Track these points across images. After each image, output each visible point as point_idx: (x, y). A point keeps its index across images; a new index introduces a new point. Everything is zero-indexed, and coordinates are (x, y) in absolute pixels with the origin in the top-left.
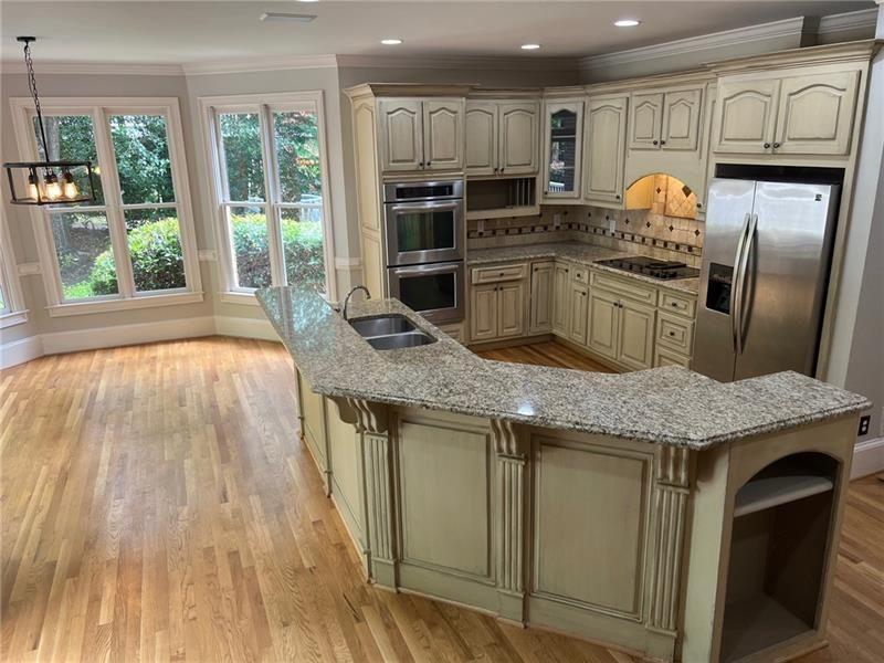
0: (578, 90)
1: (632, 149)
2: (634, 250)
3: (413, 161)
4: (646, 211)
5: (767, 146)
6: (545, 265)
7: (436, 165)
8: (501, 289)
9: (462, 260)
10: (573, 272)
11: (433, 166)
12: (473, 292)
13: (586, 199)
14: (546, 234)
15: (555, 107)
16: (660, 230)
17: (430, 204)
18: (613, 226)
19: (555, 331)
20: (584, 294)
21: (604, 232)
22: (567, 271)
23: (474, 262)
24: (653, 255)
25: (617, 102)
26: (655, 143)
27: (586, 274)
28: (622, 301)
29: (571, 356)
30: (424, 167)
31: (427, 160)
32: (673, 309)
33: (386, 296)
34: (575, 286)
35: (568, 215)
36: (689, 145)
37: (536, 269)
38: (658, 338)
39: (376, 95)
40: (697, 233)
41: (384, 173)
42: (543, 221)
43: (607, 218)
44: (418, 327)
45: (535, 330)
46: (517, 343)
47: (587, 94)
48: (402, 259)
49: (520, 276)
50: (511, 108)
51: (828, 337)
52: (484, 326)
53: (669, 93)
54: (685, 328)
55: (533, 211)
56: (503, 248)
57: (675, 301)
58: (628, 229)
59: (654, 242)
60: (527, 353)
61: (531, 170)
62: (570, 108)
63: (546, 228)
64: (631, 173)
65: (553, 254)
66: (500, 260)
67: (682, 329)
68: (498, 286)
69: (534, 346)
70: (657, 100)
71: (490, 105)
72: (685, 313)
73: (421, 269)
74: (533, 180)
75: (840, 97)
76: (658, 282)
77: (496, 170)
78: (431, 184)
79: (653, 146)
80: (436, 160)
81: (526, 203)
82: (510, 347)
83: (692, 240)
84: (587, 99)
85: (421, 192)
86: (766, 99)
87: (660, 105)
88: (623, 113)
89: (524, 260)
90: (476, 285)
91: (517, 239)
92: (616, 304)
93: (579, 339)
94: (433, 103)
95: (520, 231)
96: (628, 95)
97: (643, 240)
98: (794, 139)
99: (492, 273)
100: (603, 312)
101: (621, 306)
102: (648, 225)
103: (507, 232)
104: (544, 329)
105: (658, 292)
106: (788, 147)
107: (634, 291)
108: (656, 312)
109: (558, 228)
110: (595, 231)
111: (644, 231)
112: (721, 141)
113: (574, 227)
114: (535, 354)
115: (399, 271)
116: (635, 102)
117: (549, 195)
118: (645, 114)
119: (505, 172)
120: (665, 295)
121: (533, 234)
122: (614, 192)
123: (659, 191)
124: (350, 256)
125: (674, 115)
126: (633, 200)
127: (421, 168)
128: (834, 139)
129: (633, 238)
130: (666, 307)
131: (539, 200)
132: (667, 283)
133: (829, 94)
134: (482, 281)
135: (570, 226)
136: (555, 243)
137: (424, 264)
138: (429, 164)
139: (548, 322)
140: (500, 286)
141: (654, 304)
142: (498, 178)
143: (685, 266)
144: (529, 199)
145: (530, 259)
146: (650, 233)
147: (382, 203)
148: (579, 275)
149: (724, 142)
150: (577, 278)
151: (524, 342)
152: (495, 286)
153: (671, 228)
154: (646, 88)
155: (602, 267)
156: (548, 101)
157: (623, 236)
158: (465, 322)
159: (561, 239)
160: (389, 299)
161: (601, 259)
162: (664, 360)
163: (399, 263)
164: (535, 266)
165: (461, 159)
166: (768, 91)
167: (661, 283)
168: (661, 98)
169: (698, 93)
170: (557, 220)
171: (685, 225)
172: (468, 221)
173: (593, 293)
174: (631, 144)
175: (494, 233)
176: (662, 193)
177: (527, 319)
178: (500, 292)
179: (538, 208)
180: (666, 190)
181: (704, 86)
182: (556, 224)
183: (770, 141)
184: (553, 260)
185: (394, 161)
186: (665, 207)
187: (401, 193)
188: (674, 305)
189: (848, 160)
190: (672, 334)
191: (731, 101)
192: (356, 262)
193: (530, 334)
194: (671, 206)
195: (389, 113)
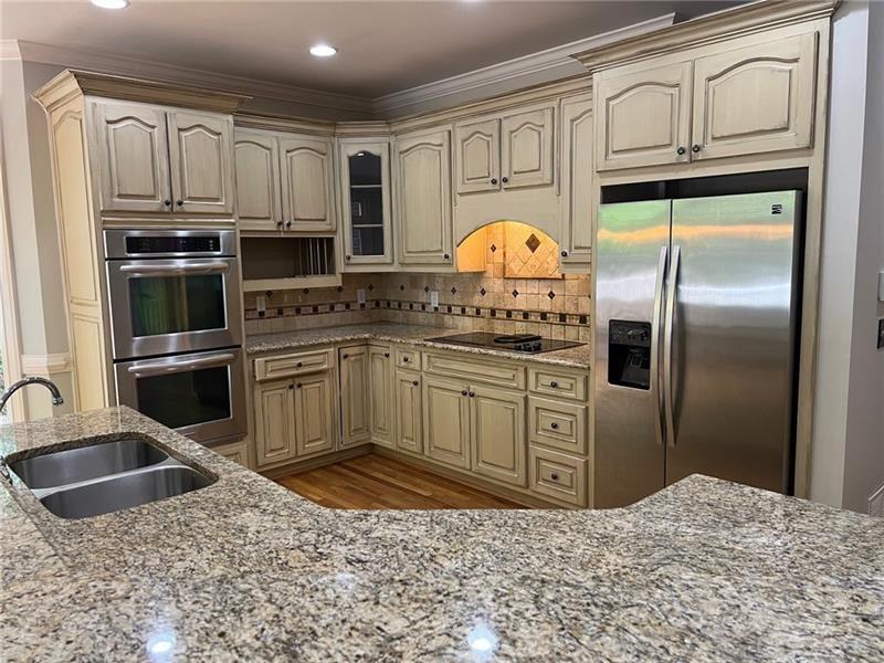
0: (380, 127)
1: (461, 194)
2: (467, 325)
3: (153, 197)
4: (479, 275)
5: (681, 151)
6: (356, 350)
7: (189, 206)
8: (300, 386)
9: (240, 346)
10: (397, 356)
11: (186, 208)
12: (258, 394)
13: (402, 264)
14: (349, 314)
15: (353, 146)
16: (500, 297)
17: (180, 264)
18: (435, 300)
19: (375, 439)
20: (416, 383)
21: (423, 307)
22: (387, 355)
23: (257, 348)
24: (492, 328)
25: (437, 136)
26: (494, 182)
27: (417, 356)
28: (473, 388)
29: (404, 471)
30: (172, 207)
31: (177, 198)
32: (553, 391)
33: (113, 403)
34: (402, 374)
35: (374, 290)
36: (542, 179)
37: (346, 357)
38: (532, 436)
39: (86, 92)
40: (551, 295)
41: (104, 213)
42: (344, 297)
43: (427, 289)
44: (173, 454)
45: (349, 441)
46: (323, 462)
47: (392, 133)
48: (142, 346)
49: (325, 367)
50: (296, 144)
51: (809, 405)
52: (277, 443)
53: (505, 118)
54: (575, 416)
55: (333, 281)
56: (295, 332)
57: (555, 380)
58: (456, 300)
59: (493, 312)
60: (340, 474)
61: (328, 228)
62: (374, 150)
63: (348, 306)
64: (461, 227)
65: (367, 336)
66: (295, 344)
67: (569, 419)
68: (294, 382)
69: (349, 464)
70: (492, 129)
71: (267, 138)
72: (572, 395)
73: (171, 361)
74: (330, 241)
75: (790, 71)
76: (525, 356)
77: (280, 224)
78: (181, 234)
79: (490, 186)
80: (190, 198)
81: (323, 273)
82: (314, 470)
83: (546, 305)
84: (392, 139)
85: (168, 245)
86: (671, 91)
87: (496, 135)
88: (445, 150)
89: (329, 344)
90: (262, 382)
91: (313, 321)
92: (464, 394)
93: (414, 446)
94: (182, 117)
95: (315, 310)
96: (450, 127)
97: (478, 312)
98: (723, 138)
99: (285, 365)
100: (446, 407)
101: (472, 395)
102: (483, 292)
103: (298, 311)
104: (359, 439)
105: (526, 370)
106: (713, 149)
107: (491, 373)
108: (526, 399)
109: (363, 305)
110: (411, 306)
111: (477, 300)
112: (607, 155)
113: (382, 304)
114: (353, 475)
115: (136, 366)
116: (460, 134)
117: (352, 261)
118: (477, 145)
119: (292, 228)
120: (537, 374)
121: (332, 315)
122: (441, 251)
123: (494, 248)
124: (49, 352)
125: (518, 144)
126: (465, 261)
127: (166, 209)
128: (786, 129)
129: (463, 311)
130: (540, 389)
131: (341, 267)
132: (539, 357)
133: (773, 70)
134: (270, 376)
135: (378, 304)
136: (362, 324)
137: (175, 353)
138: (180, 203)
139: (365, 428)
140: (297, 381)
141: (522, 387)
142: (282, 235)
143: (539, 338)
144: (327, 267)
145: (336, 343)
146: (487, 302)
147: (102, 260)
148: (406, 360)
149: (611, 156)
150: (403, 364)
151: (334, 459)
152: (290, 382)
153: (515, 293)
154: (474, 115)
155: (439, 345)
156: (343, 140)
157: (450, 310)
158: (248, 441)
159: (368, 320)
160: (119, 408)
161: (434, 336)
162: (544, 464)
163: (135, 355)
164: (344, 352)
165: (231, 199)
166: (674, 79)
167: (531, 357)
168: (497, 125)
169: (549, 112)
170: (361, 296)
171: (534, 287)
172: (245, 293)
173: (428, 380)
174: (460, 188)
175: (280, 312)
176: (499, 251)
177: (338, 425)
178: (298, 391)
179: (340, 277)
180: (504, 246)
181: (555, 104)
182: (360, 302)
183: (684, 144)
184: (366, 343)
185: (120, 196)
186: (504, 266)
187: (135, 245)
188: (554, 385)
189: (810, 155)
190: (554, 426)
191: (618, 100)
192: (59, 360)
193: (342, 448)
194: (512, 265)
195: (108, 122)
